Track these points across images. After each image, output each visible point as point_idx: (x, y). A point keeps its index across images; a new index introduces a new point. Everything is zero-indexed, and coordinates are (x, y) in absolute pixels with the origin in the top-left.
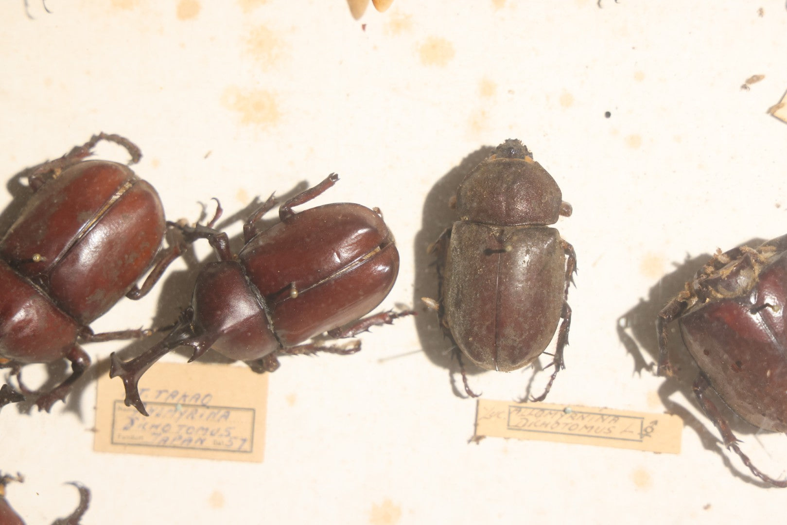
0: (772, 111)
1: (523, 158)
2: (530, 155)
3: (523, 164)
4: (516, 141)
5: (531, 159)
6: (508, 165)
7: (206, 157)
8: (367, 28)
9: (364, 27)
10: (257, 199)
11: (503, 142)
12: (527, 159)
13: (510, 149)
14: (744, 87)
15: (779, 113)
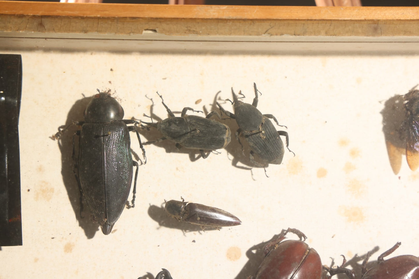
7: (333, 237)
8: (401, 178)
9: (399, 178)
10: (356, 255)
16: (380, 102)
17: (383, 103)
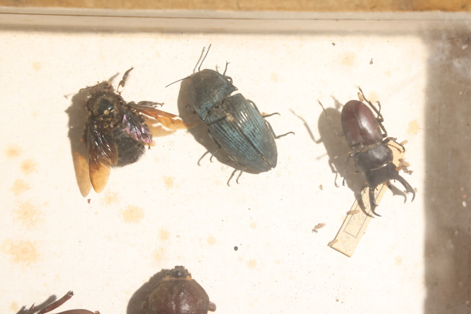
0: (330, 245)
1: (185, 277)
2: (190, 275)
3: (185, 281)
4: (182, 267)
5: (190, 278)
6: (177, 282)
8: (91, 201)
9: (89, 201)
10: (24, 308)
11: (173, 267)
12: (188, 278)
13: (177, 272)
14: (314, 230)
15: (334, 246)
16: (66, 97)
17: (70, 98)
